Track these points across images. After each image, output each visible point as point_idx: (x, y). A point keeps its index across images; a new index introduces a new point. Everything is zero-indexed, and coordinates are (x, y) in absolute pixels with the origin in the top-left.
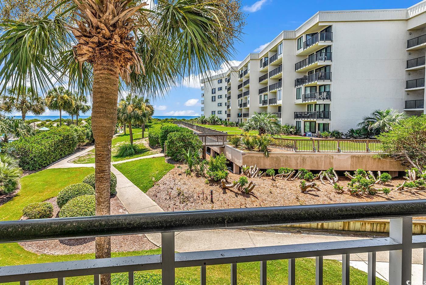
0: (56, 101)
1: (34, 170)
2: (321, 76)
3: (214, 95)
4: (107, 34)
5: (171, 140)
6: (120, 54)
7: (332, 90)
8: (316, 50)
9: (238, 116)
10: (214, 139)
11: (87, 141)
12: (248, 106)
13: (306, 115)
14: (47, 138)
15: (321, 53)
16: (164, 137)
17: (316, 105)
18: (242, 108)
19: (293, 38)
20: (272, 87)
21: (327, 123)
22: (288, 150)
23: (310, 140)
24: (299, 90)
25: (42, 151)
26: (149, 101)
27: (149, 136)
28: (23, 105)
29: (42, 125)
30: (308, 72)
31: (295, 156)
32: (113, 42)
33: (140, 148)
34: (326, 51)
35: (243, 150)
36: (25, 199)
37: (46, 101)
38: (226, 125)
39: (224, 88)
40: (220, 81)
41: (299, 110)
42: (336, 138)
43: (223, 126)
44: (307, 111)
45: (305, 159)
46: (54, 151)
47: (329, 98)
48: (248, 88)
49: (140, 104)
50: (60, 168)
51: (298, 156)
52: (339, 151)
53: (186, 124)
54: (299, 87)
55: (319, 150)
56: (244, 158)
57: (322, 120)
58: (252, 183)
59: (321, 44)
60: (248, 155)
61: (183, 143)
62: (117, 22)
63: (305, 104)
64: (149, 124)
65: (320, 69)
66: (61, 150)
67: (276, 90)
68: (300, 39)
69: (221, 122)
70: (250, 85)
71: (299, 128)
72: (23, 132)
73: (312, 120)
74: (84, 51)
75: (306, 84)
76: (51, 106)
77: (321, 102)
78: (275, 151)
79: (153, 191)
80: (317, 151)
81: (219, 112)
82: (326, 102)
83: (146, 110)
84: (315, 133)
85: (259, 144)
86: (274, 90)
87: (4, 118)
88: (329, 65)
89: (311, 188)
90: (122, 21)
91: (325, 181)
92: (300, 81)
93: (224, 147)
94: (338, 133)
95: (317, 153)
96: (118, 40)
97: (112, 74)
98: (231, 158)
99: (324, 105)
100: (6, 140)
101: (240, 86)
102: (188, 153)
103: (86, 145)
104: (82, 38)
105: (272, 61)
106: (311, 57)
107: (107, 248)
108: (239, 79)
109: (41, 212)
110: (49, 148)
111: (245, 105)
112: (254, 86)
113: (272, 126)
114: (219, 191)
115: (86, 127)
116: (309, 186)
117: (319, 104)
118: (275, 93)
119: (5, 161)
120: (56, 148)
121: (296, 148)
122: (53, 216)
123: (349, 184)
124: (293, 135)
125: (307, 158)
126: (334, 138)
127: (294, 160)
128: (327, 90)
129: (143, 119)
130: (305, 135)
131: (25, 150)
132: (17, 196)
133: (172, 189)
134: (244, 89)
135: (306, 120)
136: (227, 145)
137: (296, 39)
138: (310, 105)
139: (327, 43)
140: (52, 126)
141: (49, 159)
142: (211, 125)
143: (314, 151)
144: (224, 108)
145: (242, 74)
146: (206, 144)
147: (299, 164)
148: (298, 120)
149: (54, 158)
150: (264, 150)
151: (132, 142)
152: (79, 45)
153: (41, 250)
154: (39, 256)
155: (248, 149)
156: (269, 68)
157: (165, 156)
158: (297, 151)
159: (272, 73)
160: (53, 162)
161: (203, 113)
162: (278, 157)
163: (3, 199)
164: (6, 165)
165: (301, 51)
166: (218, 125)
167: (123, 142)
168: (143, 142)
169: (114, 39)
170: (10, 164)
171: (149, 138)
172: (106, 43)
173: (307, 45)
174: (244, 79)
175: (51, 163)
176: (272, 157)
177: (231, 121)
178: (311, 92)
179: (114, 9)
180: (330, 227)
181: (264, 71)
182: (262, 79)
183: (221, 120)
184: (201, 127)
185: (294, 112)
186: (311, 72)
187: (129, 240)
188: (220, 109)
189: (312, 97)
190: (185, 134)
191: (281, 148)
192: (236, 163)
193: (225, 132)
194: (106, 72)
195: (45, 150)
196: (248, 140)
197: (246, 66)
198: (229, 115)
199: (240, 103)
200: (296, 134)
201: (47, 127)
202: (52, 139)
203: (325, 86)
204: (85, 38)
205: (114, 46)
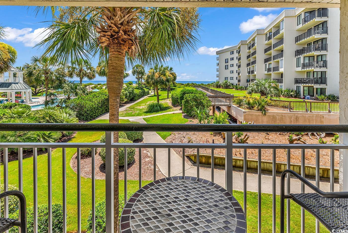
0: (104, 70)
1: (87, 120)
2: (319, 47)
3: (227, 64)
4: (116, 30)
5: (187, 100)
6: (125, 42)
7: (328, 59)
8: (314, 25)
9: (247, 82)
10: (224, 100)
11: (126, 100)
12: (255, 73)
13: (305, 80)
14: (97, 97)
15: (318, 28)
16: (182, 98)
17: (313, 72)
18: (250, 75)
19: (293, 16)
20: (275, 57)
21: (323, 88)
22: (284, 110)
23: (303, 102)
24: (298, 60)
25: (92, 106)
26: (172, 69)
27: (172, 97)
28: (81, 73)
29: (95, 87)
30: (307, 44)
31: (289, 115)
32: (120, 34)
33: (165, 106)
34: (323, 26)
35: (245, 109)
36: (79, 140)
37: (97, 69)
38: (237, 89)
39: (235, 58)
40: (232, 53)
41: (299, 77)
42: (332, 101)
43: (234, 89)
44: (306, 77)
45: (298, 118)
46: (101, 106)
47: (326, 67)
48: (255, 58)
49: (165, 72)
50: (105, 120)
51: (292, 115)
52: (330, 111)
53: (203, 88)
54: (298, 56)
55: (311, 111)
56: (245, 116)
57: (319, 85)
58: (247, 136)
59: (318, 20)
60: (249, 113)
61: (195, 102)
62: (123, 22)
63: (305, 71)
64: (174, 88)
65: (317, 41)
66: (106, 107)
67: (278, 59)
68: (299, 16)
69: (233, 87)
70: (256, 55)
71: (299, 92)
72: (80, 93)
73: (310, 85)
74: (103, 40)
75: (305, 54)
76: (100, 73)
77: (318, 69)
78: (272, 110)
79: (170, 139)
80: (309, 111)
81: (231, 78)
82: (323, 69)
83: (169, 76)
84: (313, 96)
85: (258, 104)
86: (277, 60)
87: (68, 82)
88: (325, 38)
89: (298, 141)
90: (127, 21)
91: (313, 136)
92: (299, 51)
93: (230, 107)
94: (334, 96)
95: (309, 112)
96: (123, 33)
97: (120, 55)
98: (235, 116)
99: (321, 72)
100: (69, 98)
101: (248, 57)
102: (199, 111)
103: (125, 103)
104: (101, 33)
105: (275, 36)
106: (309, 32)
107: (116, 164)
108: (248, 51)
109: (89, 149)
110: (98, 105)
111: (253, 72)
112: (260, 56)
113: (272, 90)
114: (220, 140)
115: (125, 89)
116: (296, 140)
117: (317, 72)
118: (278, 62)
119: (67, 112)
120: (103, 105)
121: (291, 108)
122: (97, 153)
123: (332, 140)
124: (293, 97)
125: (300, 117)
126: (330, 101)
127: (288, 118)
128: (324, 59)
129: (167, 83)
130: (304, 98)
131: (81, 105)
132: (74, 138)
133: (184, 137)
134: (251, 59)
135: (305, 85)
136: (233, 105)
137: (296, 16)
138: (309, 72)
139: (323, 19)
140: (102, 88)
141: (97, 113)
142: (224, 89)
143: (307, 111)
144: (235, 75)
145: (250, 46)
146: (216, 104)
147: (293, 122)
148: (298, 85)
149: (101, 112)
150: (263, 109)
151: (158, 101)
152: (100, 37)
153: (87, 176)
154: (86, 179)
155: (249, 108)
156: (273, 41)
157: (183, 113)
158: (292, 111)
159: (275, 45)
160: (100, 115)
161: (218, 78)
162: (274, 116)
163: (65, 139)
164: (68, 115)
165: (301, 26)
166: (230, 88)
167: (152, 101)
168: (167, 102)
169: (120, 33)
170: (70, 115)
171: (172, 99)
172: (116, 35)
173: (305, 21)
174: (252, 51)
175: (99, 116)
176: (269, 115)
177: (241, 85)
178: (309, 61)
179: (121, 14)
180: (311, 174)
181: (268, 44)
182: (267, 51)
183: (232, 84)
184: (214, 90)
185: (295, 79)
186: (309, 44)
187: (148, 172)
188: (232, 75)
189: (310, 65)
190: (197, 95)
191: (277, 108)
192: (239, 120)
193: (232, 94)
194: (116, 53)
195: (94, 106)
196: (249, 101)
197: (254, 40)
198: (239, 81)
199: (249, 71)
200: (296, 97)
201: (98, 89)
202: (100, 98)
203: (322, 55)
204: (103, 33)
205: (121, 37)
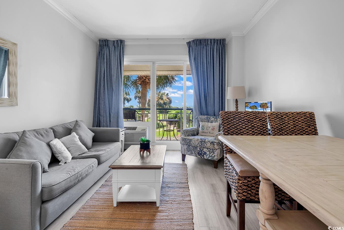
26: (168, 95)
32: (146, 80)
49: (162, 96)
74: (139, 83)
83: (166, 100)
96: (148, 80)
204: (139, 80)
